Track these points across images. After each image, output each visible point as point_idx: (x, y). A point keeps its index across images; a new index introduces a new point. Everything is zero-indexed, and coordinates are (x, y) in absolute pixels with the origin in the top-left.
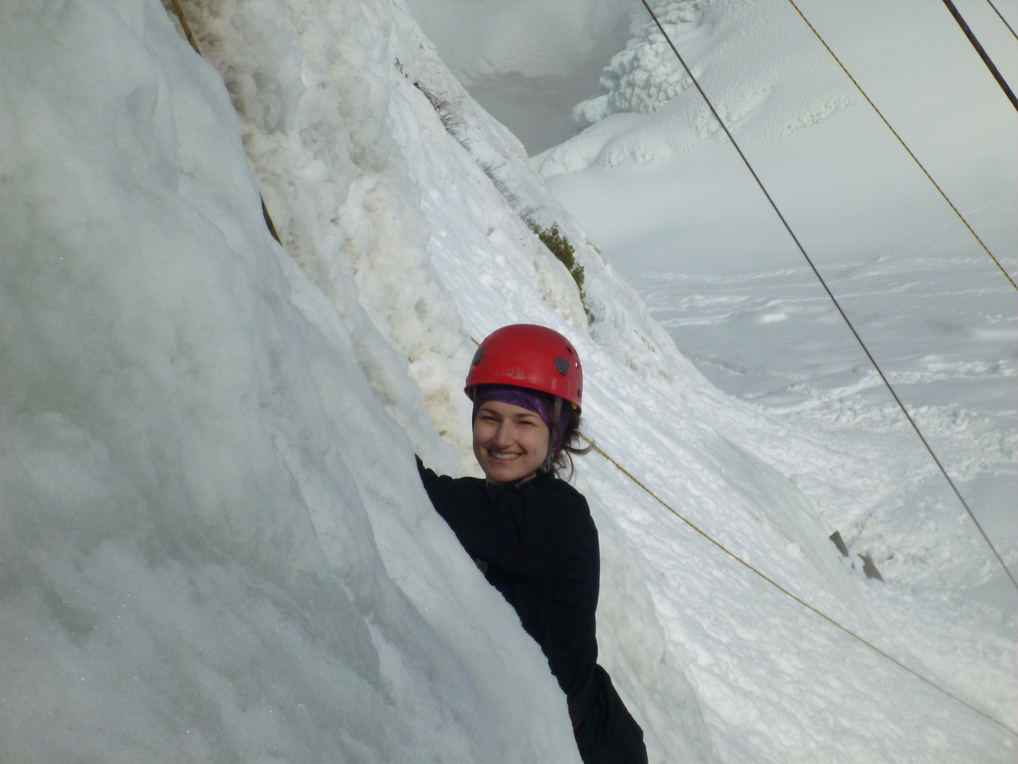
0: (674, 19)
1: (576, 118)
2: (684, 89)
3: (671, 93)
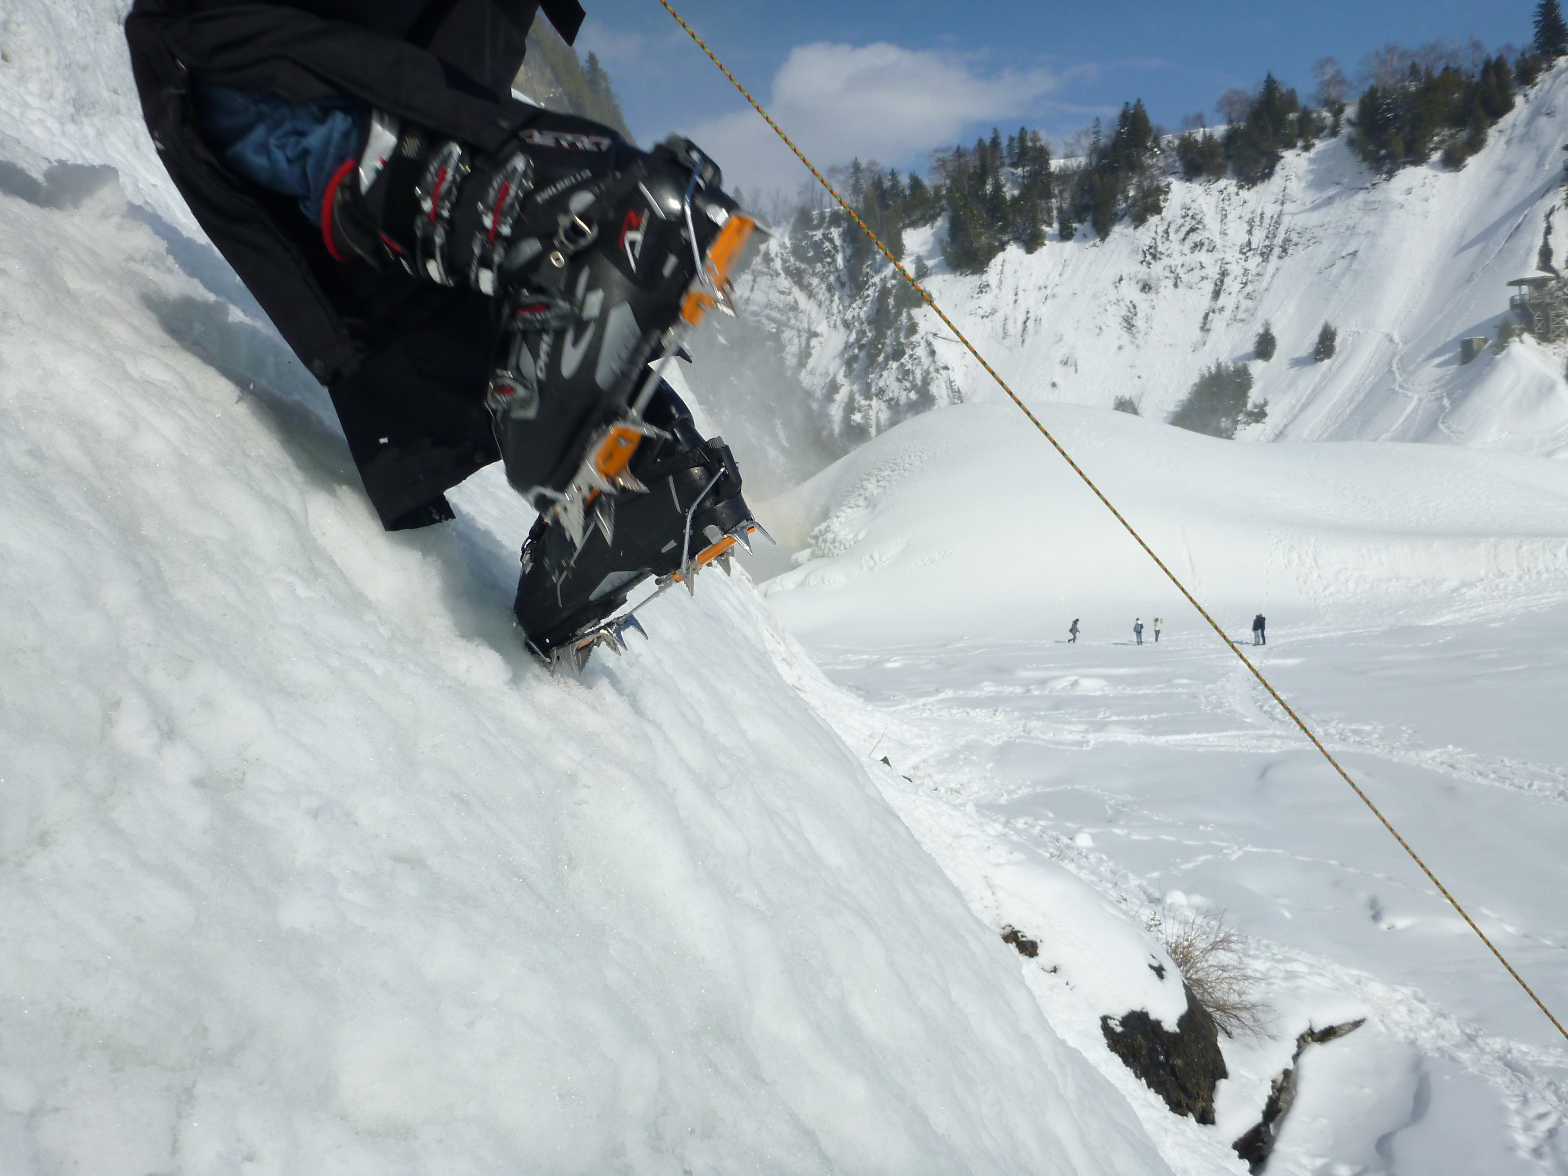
0: (852, 505)
1: (792, 562)
2: (855, 543)
3: (847, 546)
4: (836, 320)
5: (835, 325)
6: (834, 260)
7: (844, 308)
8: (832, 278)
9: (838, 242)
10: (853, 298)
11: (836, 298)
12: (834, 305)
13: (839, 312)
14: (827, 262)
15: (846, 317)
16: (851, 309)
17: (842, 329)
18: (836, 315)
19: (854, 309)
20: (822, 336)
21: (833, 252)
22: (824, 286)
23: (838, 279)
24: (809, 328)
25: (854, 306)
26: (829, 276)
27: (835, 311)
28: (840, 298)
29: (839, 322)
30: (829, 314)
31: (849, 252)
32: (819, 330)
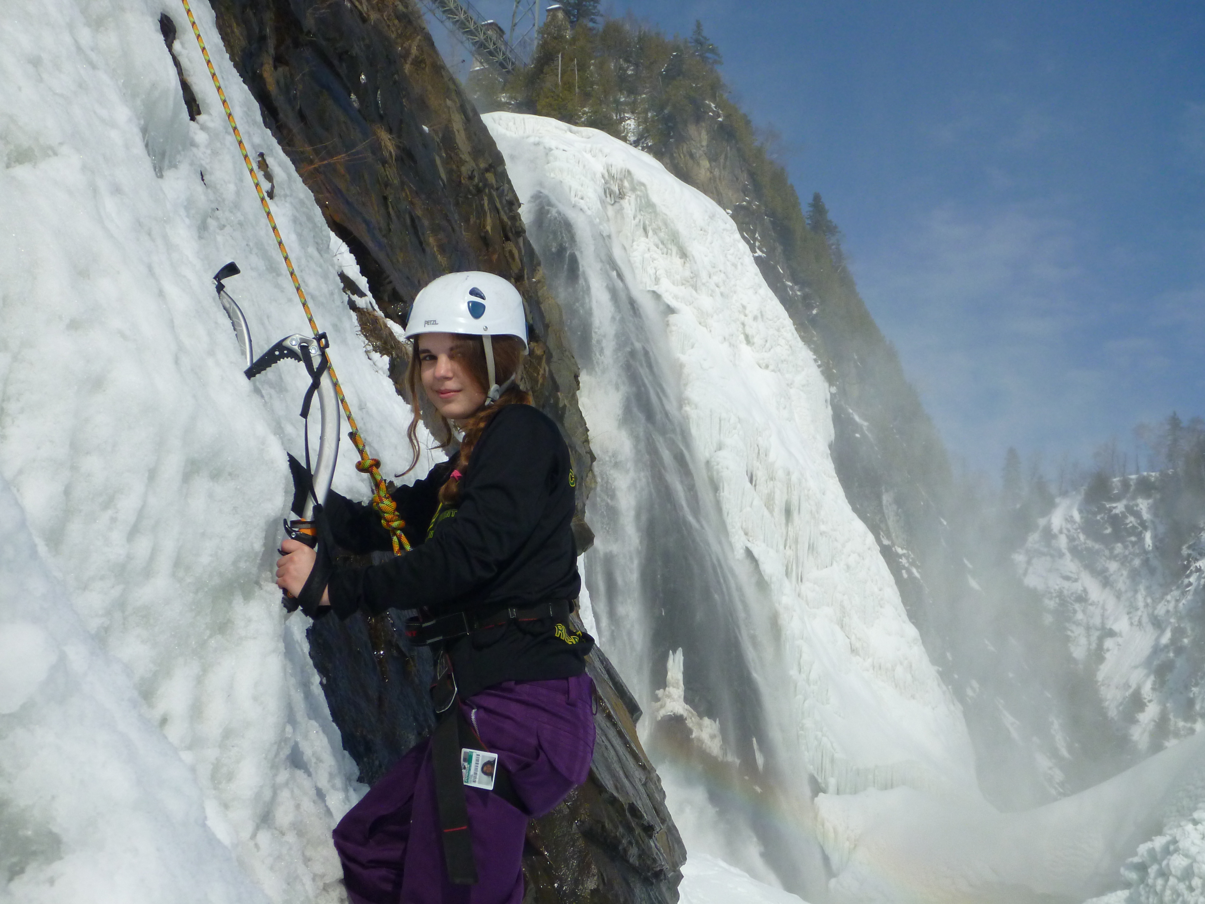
4: (1141, 616)
5: (1140, 622)
6: (1141, 539)
7: (1153, 601)
8: (1137, 562)
9: (1146, 516)
10: (1166, 588)
11: (1142, 588)
12: (1140, 597)
13: (1147, 605)
14: (1131, 542)
15: (1156, 612)
16: (1163, 602)
17: (1149, 628)
18: (1142, 609)
19: (1168, 602)
20: (1121, 636)
21: (1140, 529)
22: (1125, 573)
23: (1146, 562)
24: (1103, 623)
25: (1169, 597)
26: (1132, 560)
27: (1141, 604)
28: (1148, 588)
29: (1145, 619)
30: (1132, 608)
31: (1161, 529)
32: (1116, 627)
